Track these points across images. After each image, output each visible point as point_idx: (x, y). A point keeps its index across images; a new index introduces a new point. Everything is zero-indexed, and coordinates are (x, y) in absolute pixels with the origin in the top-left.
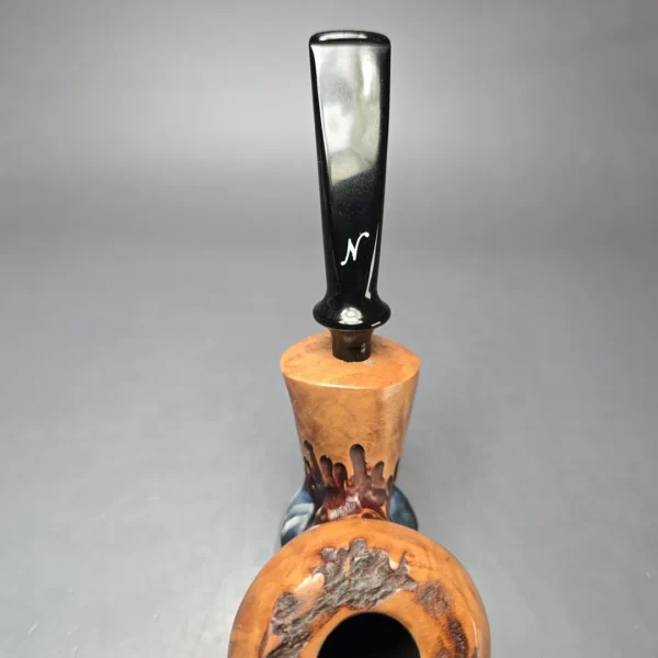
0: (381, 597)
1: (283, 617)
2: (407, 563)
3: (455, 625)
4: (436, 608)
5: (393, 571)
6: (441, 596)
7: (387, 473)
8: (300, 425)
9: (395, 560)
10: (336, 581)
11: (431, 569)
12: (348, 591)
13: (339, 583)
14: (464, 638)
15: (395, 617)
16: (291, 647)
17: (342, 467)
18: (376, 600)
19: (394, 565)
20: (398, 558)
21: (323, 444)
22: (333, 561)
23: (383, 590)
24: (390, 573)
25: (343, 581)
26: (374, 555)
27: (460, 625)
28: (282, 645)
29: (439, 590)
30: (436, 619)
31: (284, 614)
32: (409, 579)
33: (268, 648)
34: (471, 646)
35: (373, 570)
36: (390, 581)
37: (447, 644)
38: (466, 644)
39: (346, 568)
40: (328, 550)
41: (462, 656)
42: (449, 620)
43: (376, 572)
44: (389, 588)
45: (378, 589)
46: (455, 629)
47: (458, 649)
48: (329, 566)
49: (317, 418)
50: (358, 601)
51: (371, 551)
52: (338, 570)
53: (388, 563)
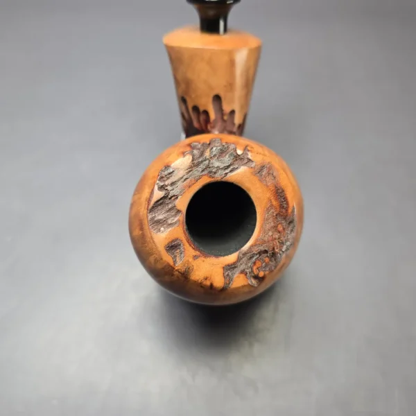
0: (231, 171)
1: (164, 181)
2: (248, 151)
3: (280, 191)
4: (267, 179)
5: (239, 155)
6: (271, 172)
7: (238, 120)
8: (177, 82)
9: (240, 150)
10: (200, 160)
11: (264, 155)
12: (208, 167)
13: (202, 162)
14: (285, 199)
15: (240, 185)
16: (170, 199)
17: (206, 113)
18: (226, 174)
19: (239, 152)
20: (242, 148)
21: (193, 96)
22: (199, 149)
23: (232, 167)
24: (237, 157)
25: (205, 161)
26: (226, 146)
27: (283, 191)
28: (164, 197)
29: (270, 168)
30: (267, 186)
31: (165, 179)
32: (249, 160)
33: (155, 199)
34: (291, 205)
35: (225, 155)
36: (236, 162)
37: (274, 203)
38: (287, 204)
39: (207, 154)
40: (195, 144)
41: (284, 211)
42: (276, 187)
43: (227, 156)
44: (236, 166)
45: (228, 167)
46: (279, 193)
47: (281, 207)
48: (195, 152)
49: (190, 75)
50: (215, 173)
51: (224, 144)
52: (202, 154)
53: (236, 151)
